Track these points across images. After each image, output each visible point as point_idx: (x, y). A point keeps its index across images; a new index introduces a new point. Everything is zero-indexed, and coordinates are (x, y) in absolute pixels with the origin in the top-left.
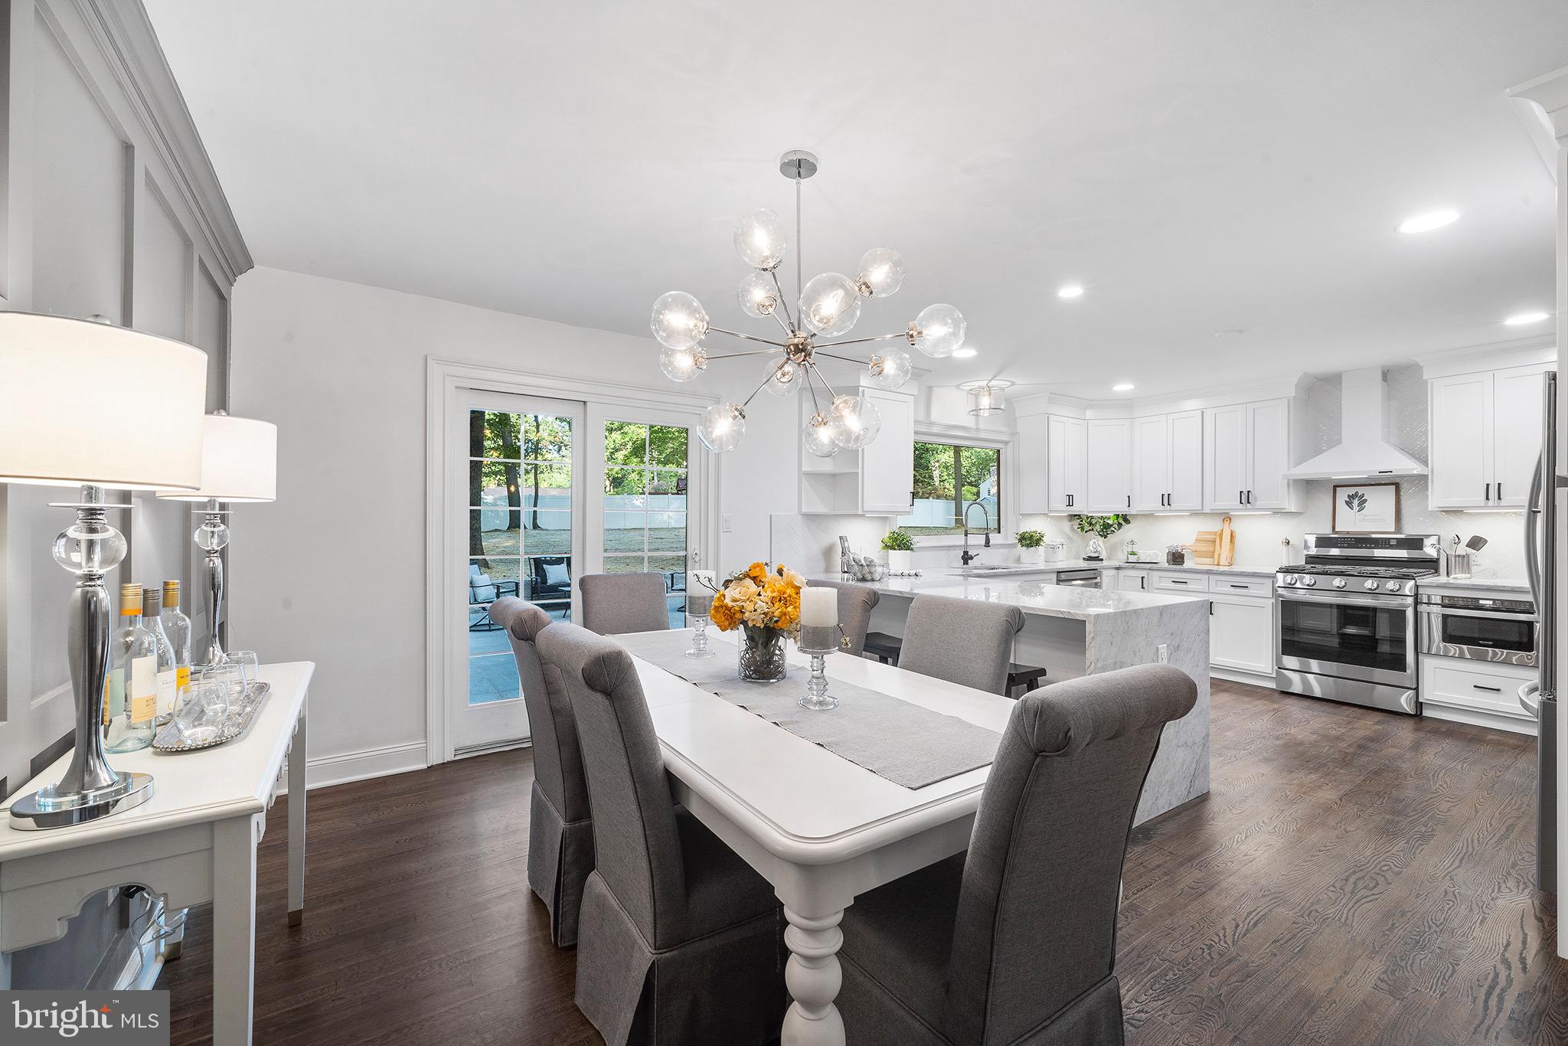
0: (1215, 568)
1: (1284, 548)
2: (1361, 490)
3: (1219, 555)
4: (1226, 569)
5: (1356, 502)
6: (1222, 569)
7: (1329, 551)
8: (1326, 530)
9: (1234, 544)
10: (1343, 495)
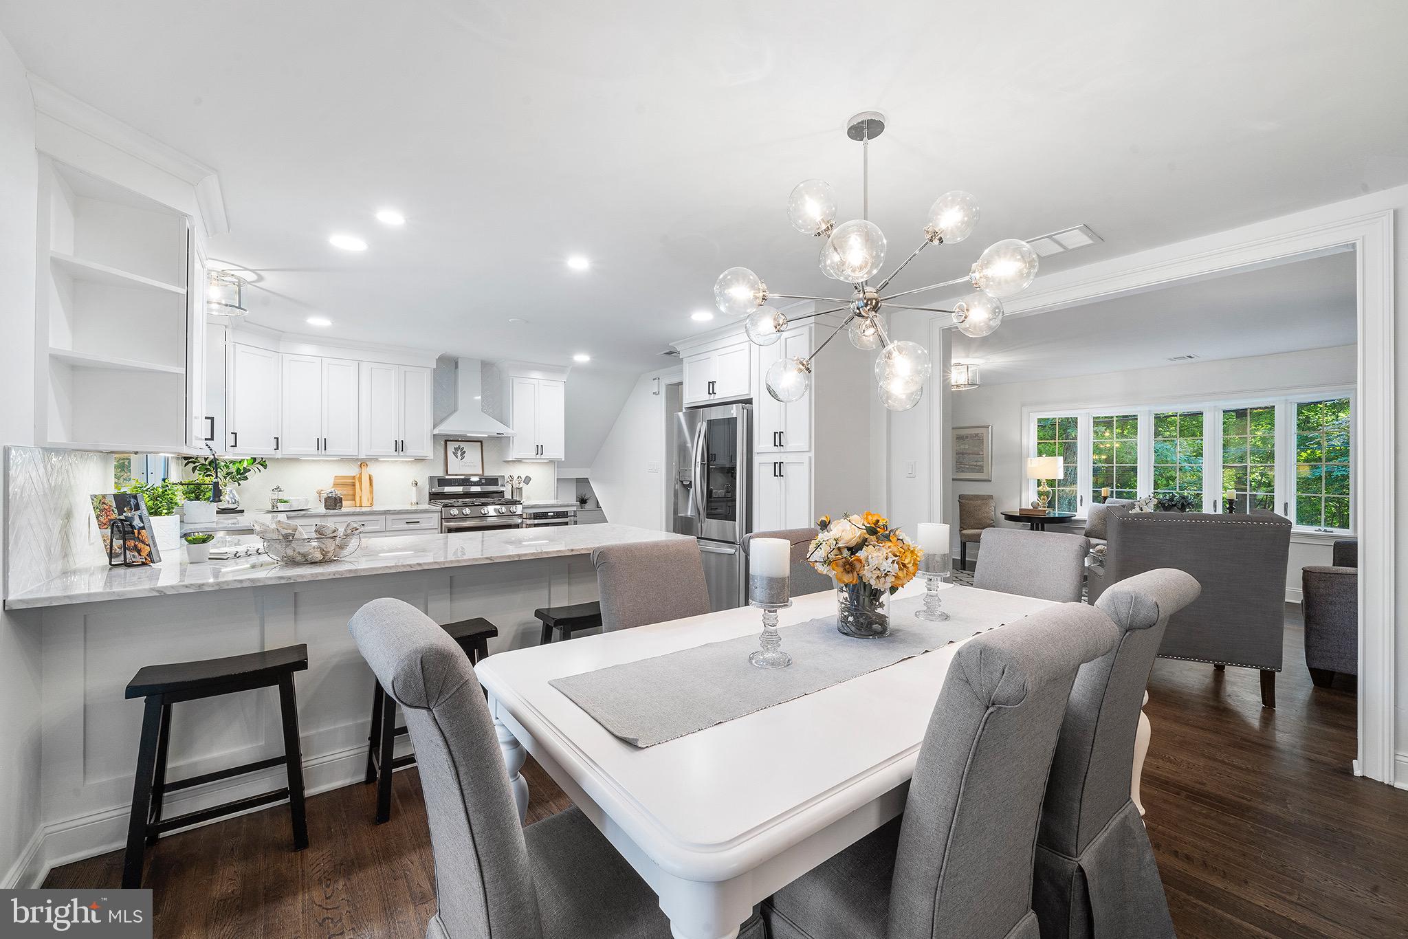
0: (358, 509)
1: (414, 488)
2: (462, 445)
3: (361, 497)
4: (368, 509)
5: (459, 453)
6: (364, 509)
7: (444, 489)
8: (440, 473)
9: (372, 486)
10: (451, 447)
